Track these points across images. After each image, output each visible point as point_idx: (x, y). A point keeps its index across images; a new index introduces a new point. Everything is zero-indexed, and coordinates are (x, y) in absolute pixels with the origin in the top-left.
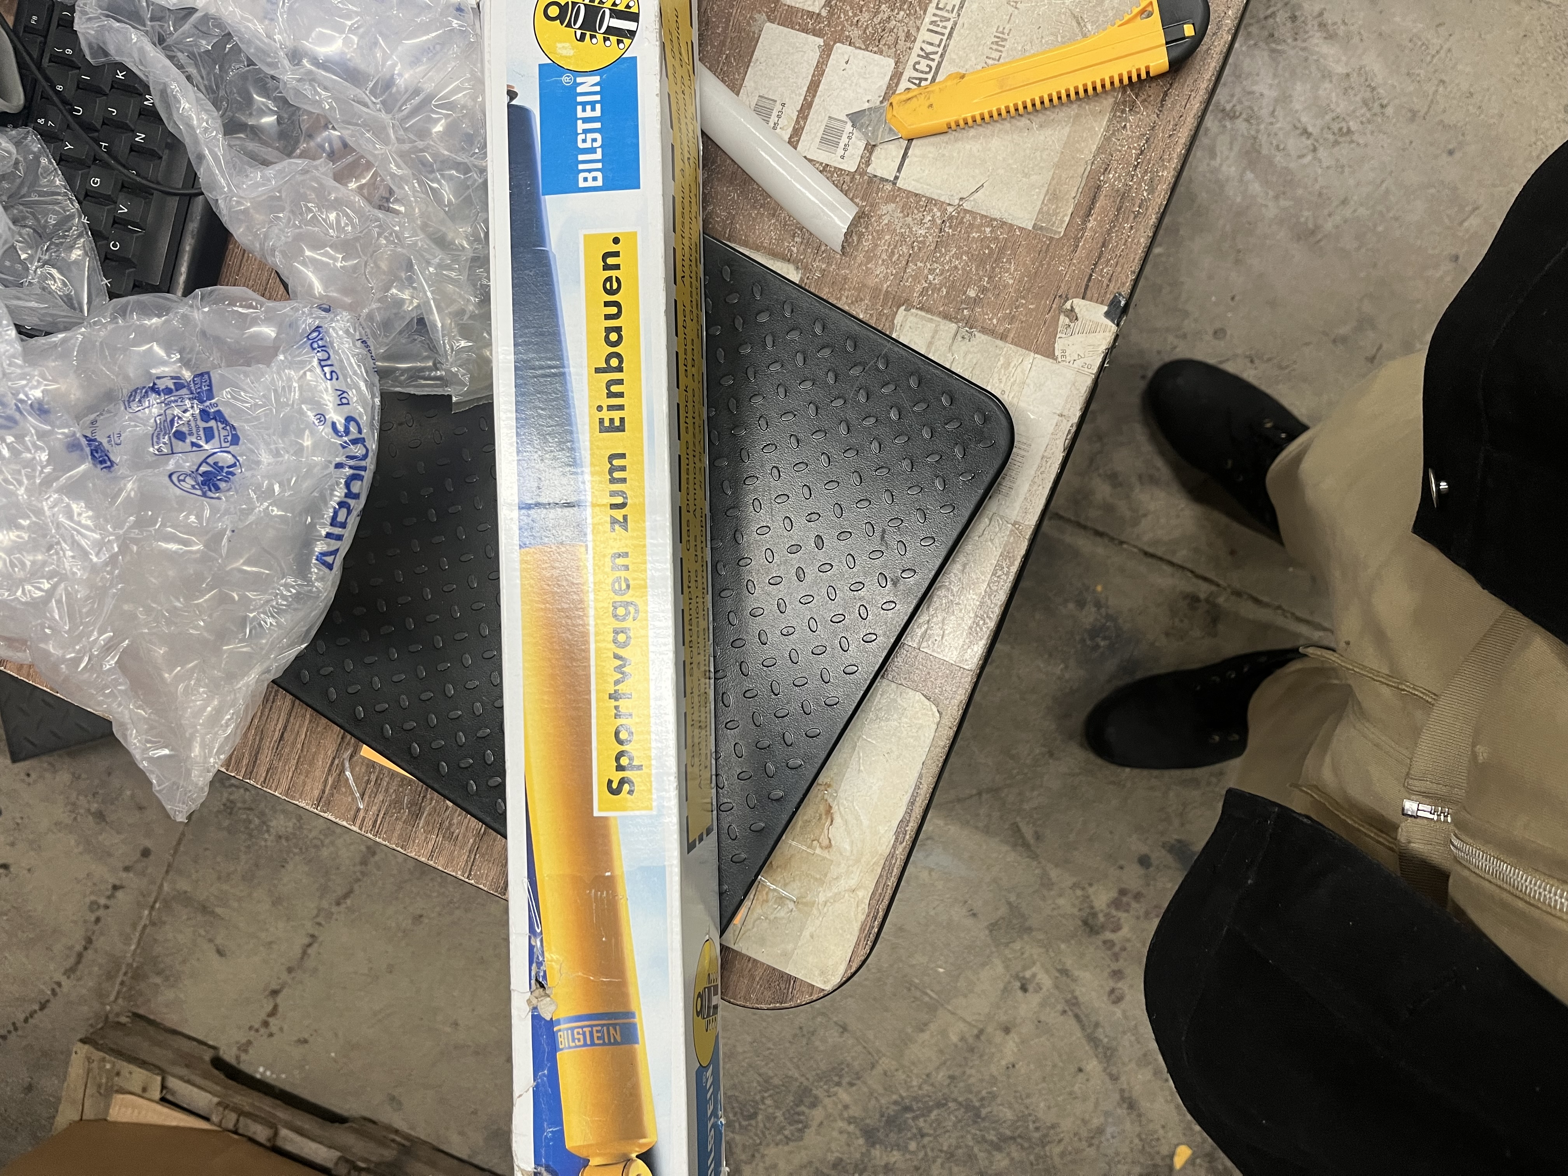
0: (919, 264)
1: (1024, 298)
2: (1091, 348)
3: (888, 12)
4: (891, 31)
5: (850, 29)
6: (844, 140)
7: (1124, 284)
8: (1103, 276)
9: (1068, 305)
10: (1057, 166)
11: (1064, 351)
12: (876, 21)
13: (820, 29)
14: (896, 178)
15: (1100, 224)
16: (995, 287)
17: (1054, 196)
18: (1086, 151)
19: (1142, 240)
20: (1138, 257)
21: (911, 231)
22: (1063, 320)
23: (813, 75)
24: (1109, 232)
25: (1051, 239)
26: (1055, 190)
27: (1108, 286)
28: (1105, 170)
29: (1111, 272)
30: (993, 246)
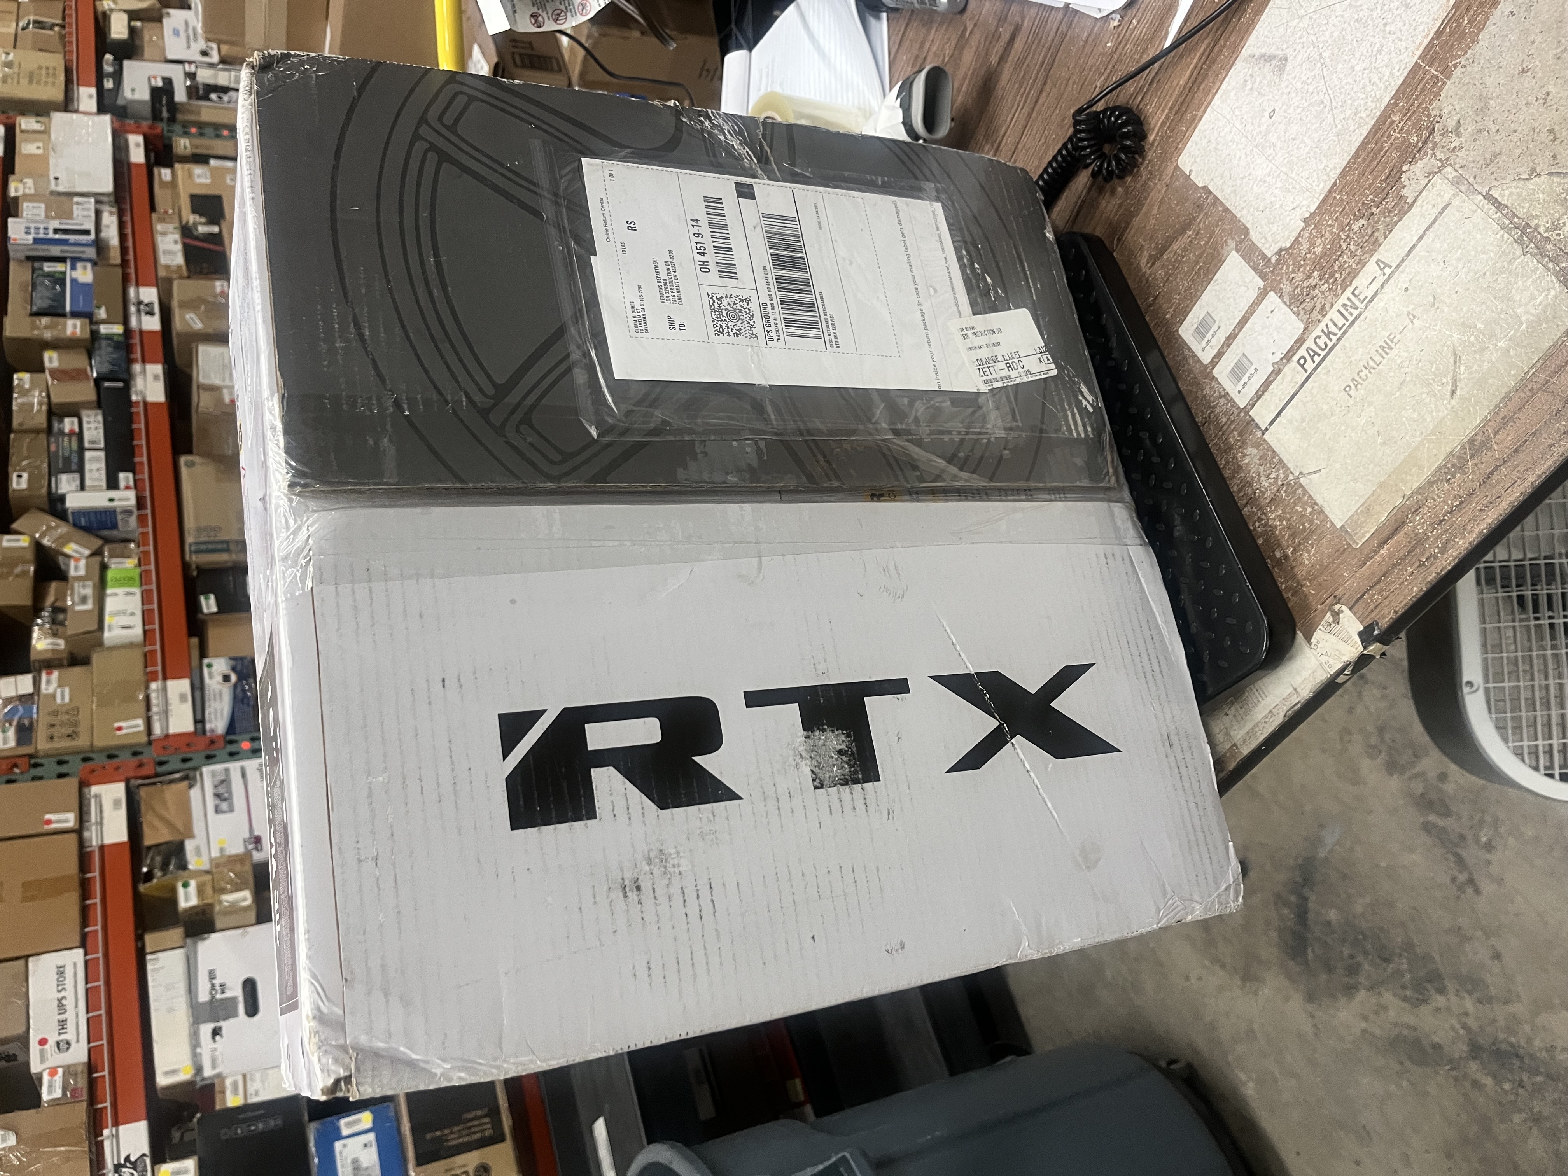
0: (1254, 509)
1: (1310, 581)
2: (1337, 654)
3: (1316, 281)
4: (1312, 299)
5: (1285, 282)
6: (1245, 379)
7: (1384, 617)
8: (1372, 601)
9: (1337, 607)
10: (1381, 485)
11: (1318, 642)
12: (1306, 284)
13: (1266, 274)
14: (1267, 429)
15: (1391, 555)
17: (1367, 510)
18: (1409, 485)
20: (1406, 602)
21: (1259, 479)
22: (1328, 617)
23: (1246, 312)
24: (1394, 566)
25: (1349, 545)
26: (1370, 505)
27: (1372, 611)
28: (1417, 510)
29: (1379, 601)
30: (1307, 525)
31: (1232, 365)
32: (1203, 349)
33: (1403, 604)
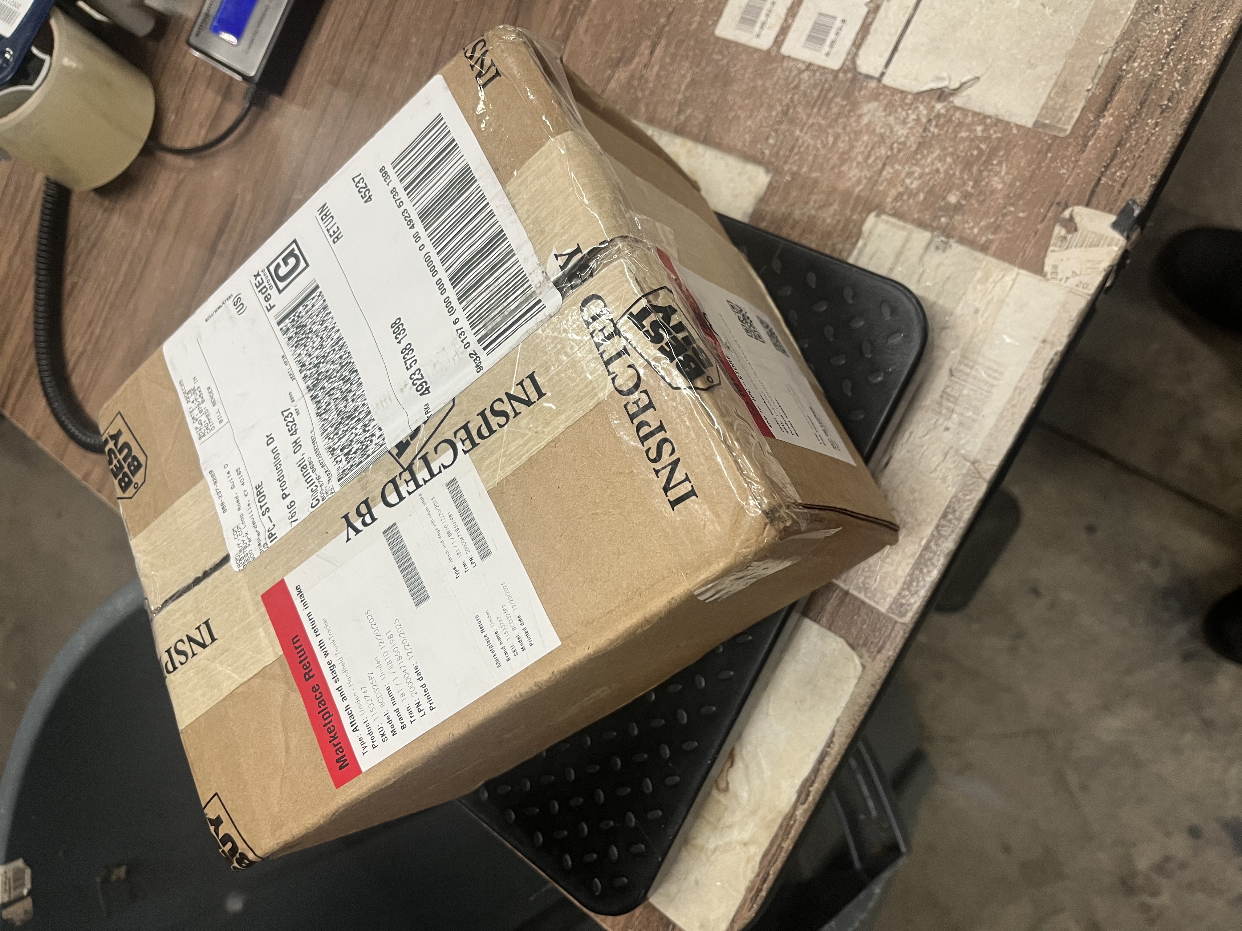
0: (897, 167)
1: (1013, 205)
2: (1089, 265)
6: (832, 36)
7: (1140, 190)
8: (1115, 181)
9: (1066, 214)
10: (1071, 55)
11: (1055, 267)
14: (883, 74)
15: (1118, 119)
16: (980, 193)
17: (1063, 89)
18: (1107, 37)
19: (1169, 138)
20: (1161, 159)
21: (892, 131)
22: (1059, 231)
24: (1128, 129)
25: (1054, 138)
26: (1065, 82)
27: (1120, 192)
28: (1130, 57)
29: (1126, 176)
30: (983, 146)
31: (807, 32)
32: (758, 36)
33: (1159, 163)
